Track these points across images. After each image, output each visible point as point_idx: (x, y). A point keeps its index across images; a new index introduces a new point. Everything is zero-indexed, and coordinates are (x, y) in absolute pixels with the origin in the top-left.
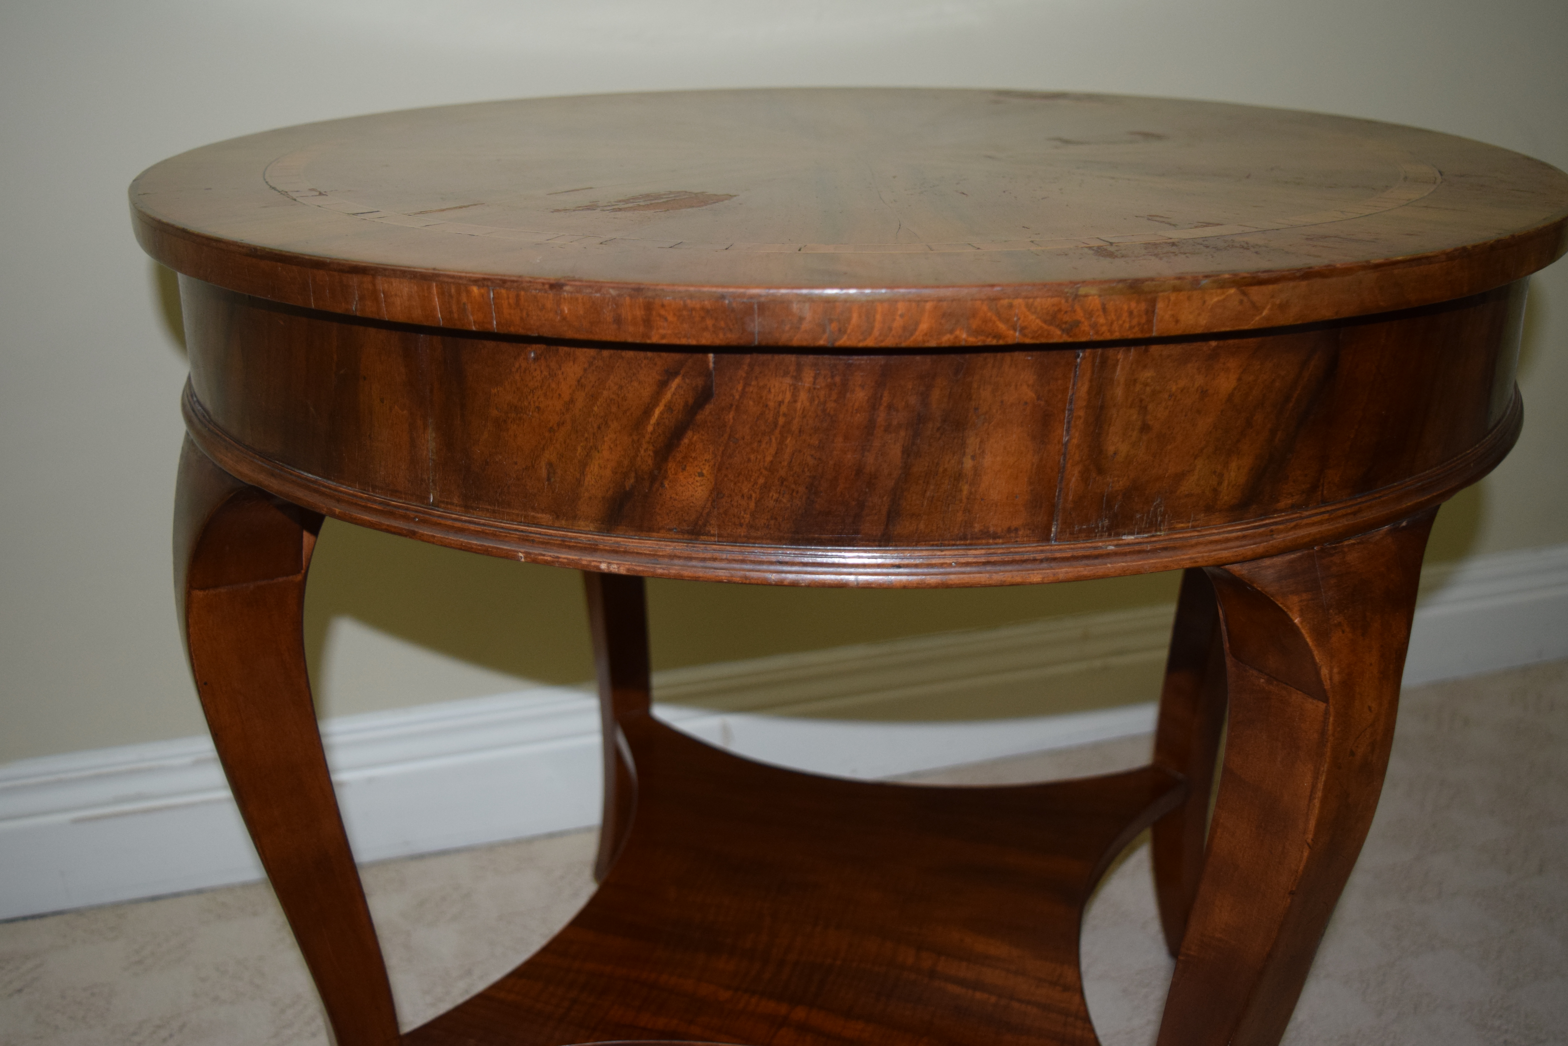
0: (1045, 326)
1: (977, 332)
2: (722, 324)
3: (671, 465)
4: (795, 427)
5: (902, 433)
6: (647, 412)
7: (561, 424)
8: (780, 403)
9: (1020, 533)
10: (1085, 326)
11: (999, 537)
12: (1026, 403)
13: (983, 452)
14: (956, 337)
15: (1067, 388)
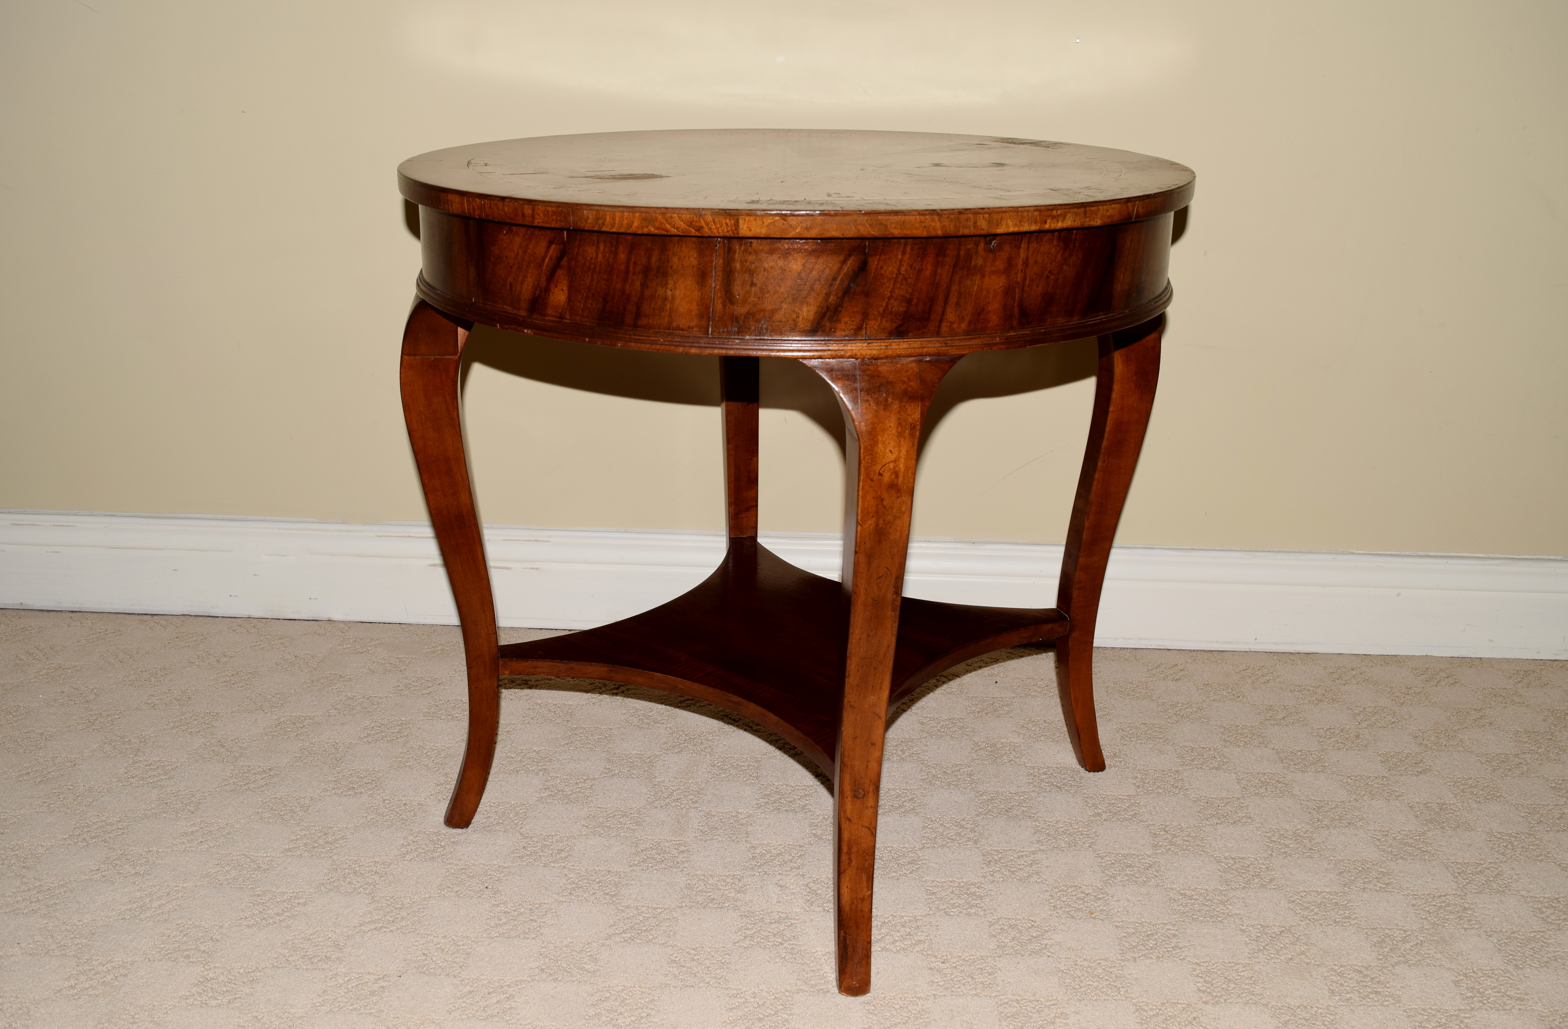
0: (688, 228)
1: (658, 228)
2: (559, 218)
3: (552, 285)
4: (597, 270)
5: (640, 276)
6: (543, 260)
7: (514, 264)
8: (592, 258)
9: (694, 329)
10: (706, 229)
11: (685, 331)
12: (693, 266)
13: (675, 288)
14: (649, 230)
15: (713, 261)
